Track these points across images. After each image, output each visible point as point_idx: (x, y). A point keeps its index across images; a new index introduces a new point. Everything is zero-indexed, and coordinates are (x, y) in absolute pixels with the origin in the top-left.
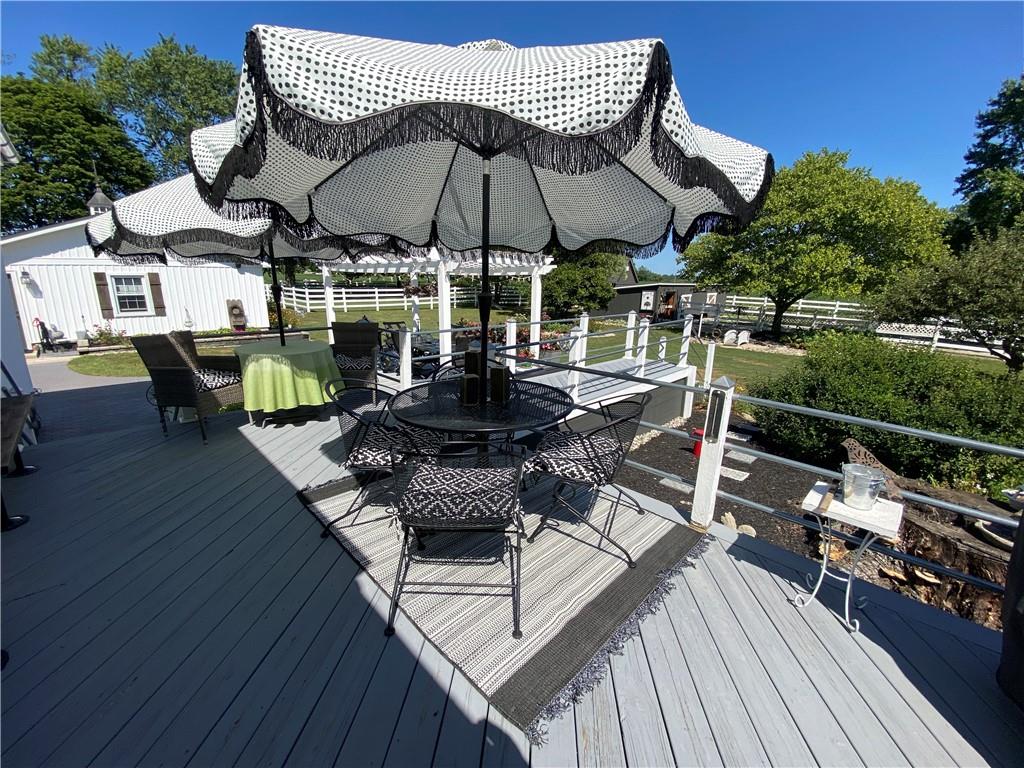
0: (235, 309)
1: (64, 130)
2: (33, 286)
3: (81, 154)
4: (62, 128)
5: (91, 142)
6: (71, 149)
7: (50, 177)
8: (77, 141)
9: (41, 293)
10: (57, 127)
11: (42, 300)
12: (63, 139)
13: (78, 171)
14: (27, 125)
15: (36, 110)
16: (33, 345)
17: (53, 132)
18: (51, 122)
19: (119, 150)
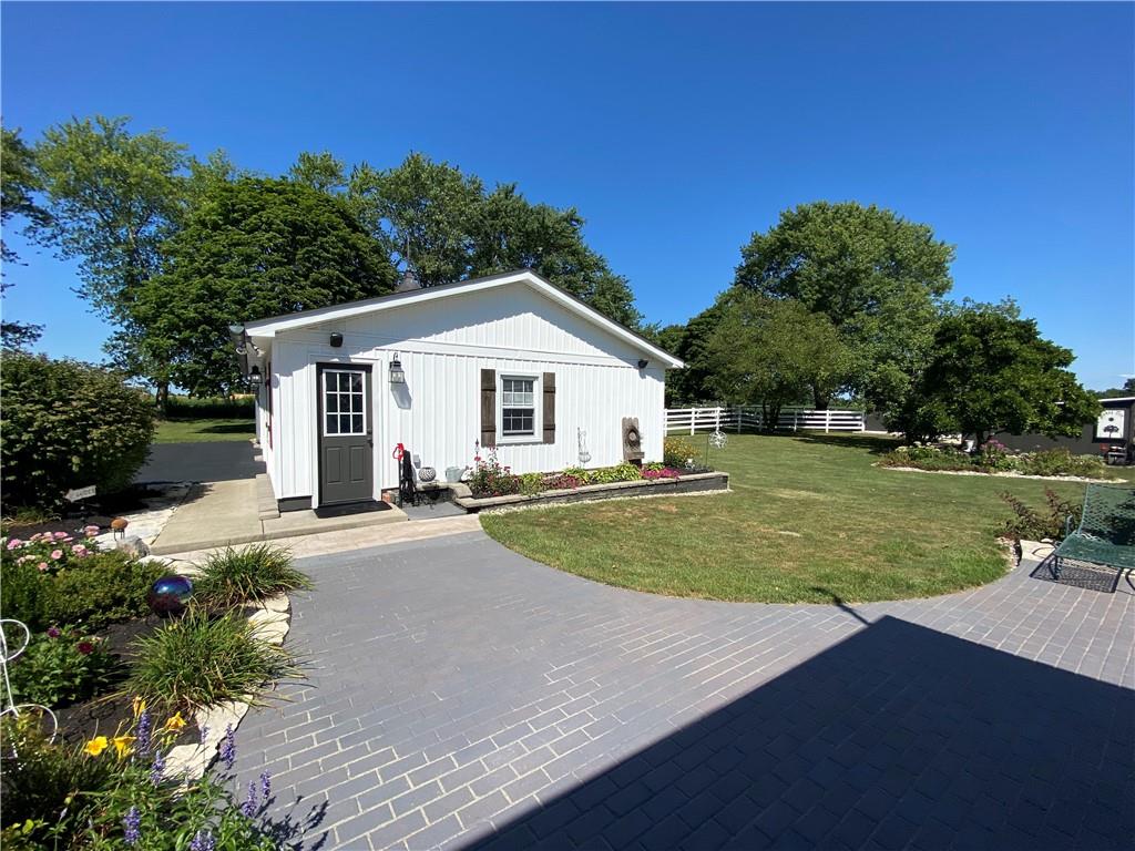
0: (632, 435)
1: (329, 233)
2: (400, 387)
3: (343, 260)
4: (326, 230)
5: (354, 247)
6: (333, 254)
7: (308, 282)
8: (341, 245)
9: (410, 400)
10: (321, 229)
11: (410, 412)
12: (327, 242)
13: (338, 277)
14: (293, 225)
15: (303, 209)
16: (384, 491)
17: (316, 235)
18: (316, 224)
19: (375, 259)
